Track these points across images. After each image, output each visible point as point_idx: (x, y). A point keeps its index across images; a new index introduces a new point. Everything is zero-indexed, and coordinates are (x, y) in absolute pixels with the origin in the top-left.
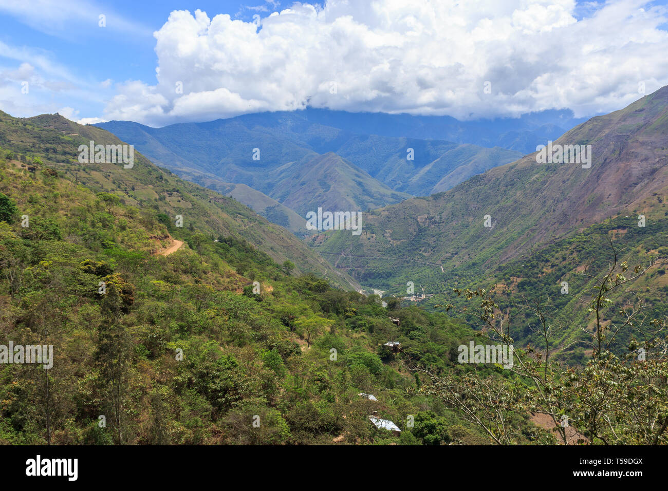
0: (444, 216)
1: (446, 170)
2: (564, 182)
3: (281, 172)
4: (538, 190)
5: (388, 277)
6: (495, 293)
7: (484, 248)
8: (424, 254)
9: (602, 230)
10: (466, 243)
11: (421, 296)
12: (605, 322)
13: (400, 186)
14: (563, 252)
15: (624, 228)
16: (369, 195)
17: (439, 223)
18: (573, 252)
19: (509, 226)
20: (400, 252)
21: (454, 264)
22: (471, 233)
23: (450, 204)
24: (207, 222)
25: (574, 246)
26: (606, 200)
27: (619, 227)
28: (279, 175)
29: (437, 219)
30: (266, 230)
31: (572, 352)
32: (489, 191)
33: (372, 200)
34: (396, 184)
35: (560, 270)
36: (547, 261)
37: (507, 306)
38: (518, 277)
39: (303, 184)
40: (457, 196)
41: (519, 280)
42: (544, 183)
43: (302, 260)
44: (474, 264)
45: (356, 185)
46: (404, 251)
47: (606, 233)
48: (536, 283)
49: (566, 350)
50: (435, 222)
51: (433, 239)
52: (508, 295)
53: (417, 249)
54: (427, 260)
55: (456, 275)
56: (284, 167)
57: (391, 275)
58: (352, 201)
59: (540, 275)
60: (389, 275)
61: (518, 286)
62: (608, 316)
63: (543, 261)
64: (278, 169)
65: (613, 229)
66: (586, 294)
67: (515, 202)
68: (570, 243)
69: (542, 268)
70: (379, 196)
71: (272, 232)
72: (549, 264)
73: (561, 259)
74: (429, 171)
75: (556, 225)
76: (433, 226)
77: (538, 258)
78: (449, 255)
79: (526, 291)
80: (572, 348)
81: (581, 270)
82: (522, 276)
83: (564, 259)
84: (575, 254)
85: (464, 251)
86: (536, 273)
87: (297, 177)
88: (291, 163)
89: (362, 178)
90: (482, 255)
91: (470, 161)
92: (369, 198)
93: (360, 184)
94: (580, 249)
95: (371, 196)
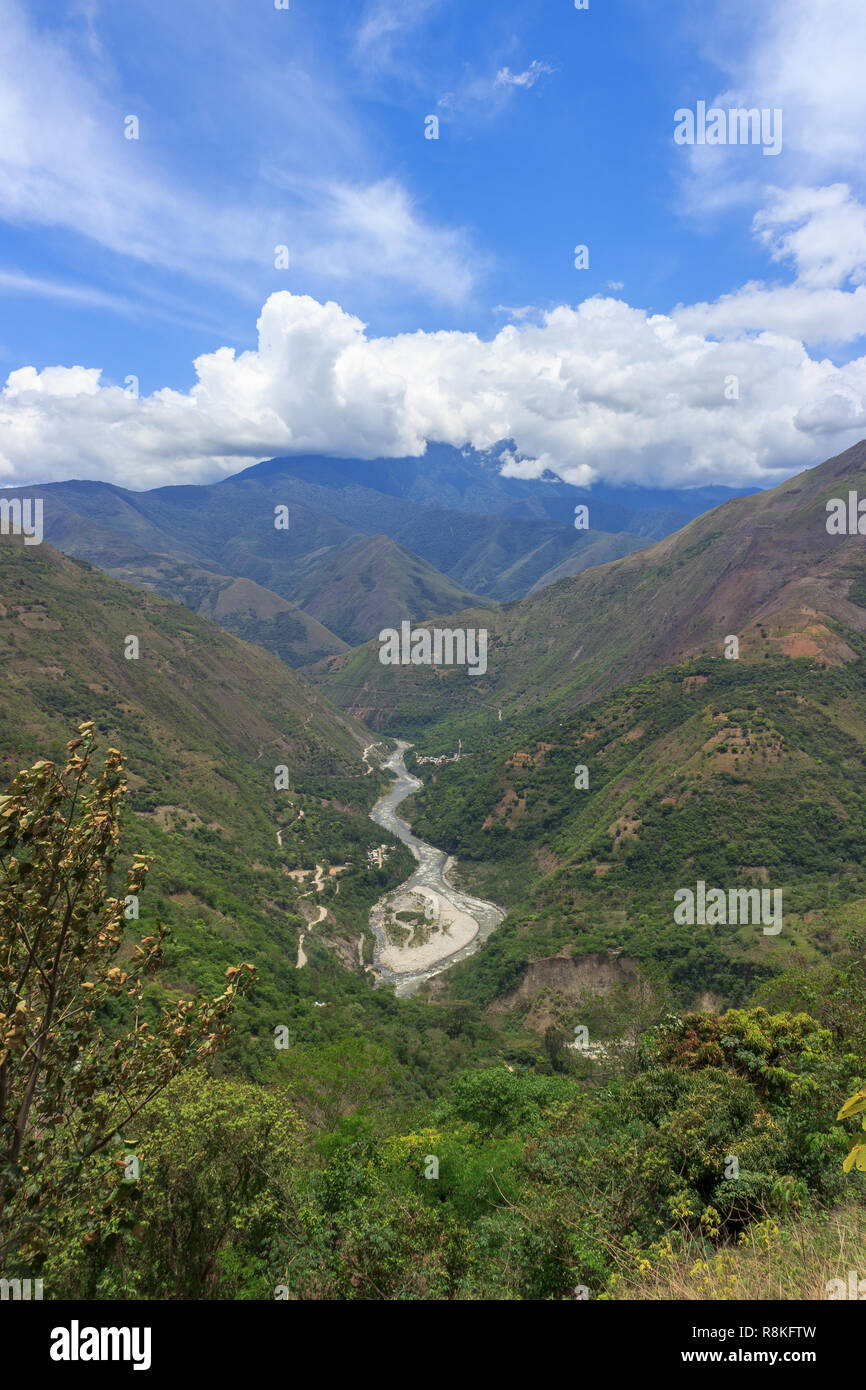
0: (515, 636)
1: (552, 564)
2: (677, 593)
3: (314, 560)
4: (643, 603)
5: (426, 723)
6: (512, 766)
7: (559, 686)
8: (480, 690)
9: (677, 677)
10: (539, 677)
11: (453, 756)
12: (634, 822)
13: (483, 585)
14: (616, 708)
15: (706, 674)
16: (431, 600)
17: (506, 646)
18: (629, 708)
19: (597, 655)
20: (447, 686)
21: (516, 707)
22: (547, 663)
23: (526, 618)
24: (82, 652)
25: (632, 699)
26: (718, 624)
27: (699, 673)
28: (309, 565)
29: (504, 639)
30: (222, 655)
31: (580, 866)
32: (580, 602)
33: (434, 605)
34: (478, 582)
35: (607, 734)
36: (593, 720)
37: (525, 787)
38: (548, 742)
39: (339, 579)
40: (536, 607)
41: (549, 747)
42: (651, 593)
43: (273, 701)
44: (539, 710)
45: (412, 583)
46: (452, 685)
47: (680, 680)
48: (570, 754)
49: (573, 863)
50: (501, 644)
51: (494, 669)
52: (531, 769)
53: (471, 682)
54: (483, 699)
55: (512, 726)
56: (318, 552)
57: (430, 720)
58: (404, 606)
59: (578, 742)
60: (428, 720)
61: (545, 756)
62: (639, 814)
63: (587, 719)
64: (309, 555)
65: (691, 675)
66: (627, 776)
67: (611, 619)
68: (628, 694)
69: (584, 731)
70: (445, 601)
71: (231, 659)
72: (595, 724)
73: (611, 718)
74: (526, 565)
75: (647, 660)
76: (497, 650)
77: (582, 714)
78: (512, 694)
79: (555, 764)
80: (581, 861)
81: (634, 735)
82: (554, 741)
83: (615, 718)
84: (631, 711)
85: (534, 689)
86: (572, 738)
87: (332, 568)
88: (327, 548)
89: (422, 573)
90: (554, 696)
91: (584, 551)
92: (429, 602)
93: (418, 581)
94: (639, 704)
95: (434, 600)
